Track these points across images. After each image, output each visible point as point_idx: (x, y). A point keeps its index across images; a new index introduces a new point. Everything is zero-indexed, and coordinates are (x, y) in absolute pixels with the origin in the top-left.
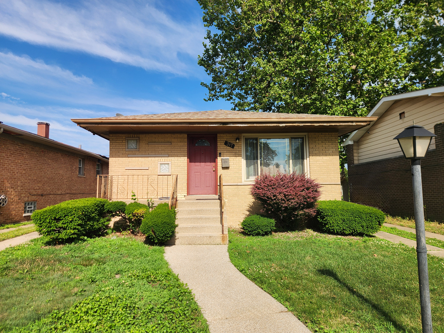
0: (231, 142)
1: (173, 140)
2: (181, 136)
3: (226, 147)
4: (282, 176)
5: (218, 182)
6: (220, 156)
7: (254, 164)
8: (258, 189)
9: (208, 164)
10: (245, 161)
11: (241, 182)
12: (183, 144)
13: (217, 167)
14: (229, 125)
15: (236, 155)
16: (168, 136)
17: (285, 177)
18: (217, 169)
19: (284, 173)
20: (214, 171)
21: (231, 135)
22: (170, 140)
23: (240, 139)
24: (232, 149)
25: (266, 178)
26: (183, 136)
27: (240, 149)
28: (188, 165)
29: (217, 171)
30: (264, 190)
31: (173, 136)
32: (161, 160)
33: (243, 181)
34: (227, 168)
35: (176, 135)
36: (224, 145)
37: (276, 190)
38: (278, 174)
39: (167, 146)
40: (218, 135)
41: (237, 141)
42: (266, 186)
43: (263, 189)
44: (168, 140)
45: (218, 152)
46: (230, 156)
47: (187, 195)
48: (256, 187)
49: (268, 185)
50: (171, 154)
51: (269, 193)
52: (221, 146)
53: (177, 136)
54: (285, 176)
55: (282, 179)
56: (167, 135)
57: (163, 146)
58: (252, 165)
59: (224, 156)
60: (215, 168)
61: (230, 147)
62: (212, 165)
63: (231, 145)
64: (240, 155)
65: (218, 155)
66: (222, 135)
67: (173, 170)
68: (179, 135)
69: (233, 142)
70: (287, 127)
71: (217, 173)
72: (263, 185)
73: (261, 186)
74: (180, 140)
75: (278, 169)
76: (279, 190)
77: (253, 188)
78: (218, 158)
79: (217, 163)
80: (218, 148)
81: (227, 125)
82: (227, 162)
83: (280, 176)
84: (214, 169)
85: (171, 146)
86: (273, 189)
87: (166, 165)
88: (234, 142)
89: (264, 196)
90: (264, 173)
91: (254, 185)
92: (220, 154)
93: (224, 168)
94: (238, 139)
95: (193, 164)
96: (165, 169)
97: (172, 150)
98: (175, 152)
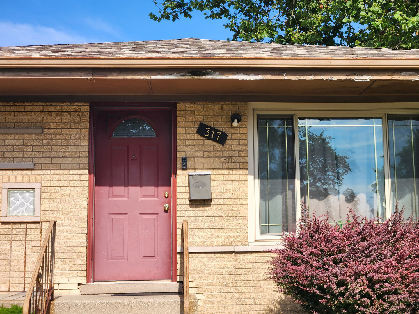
0: (216, 125)
1: (48, 120)
2: (73, 109)
3: (201, 140)
4: (362, 225)
5: (179, 243)
6: (184, 167)
7: (284, 191)
8: (294, 263)
9: (150, 190)
10: (257, 181)
11: (246, 244)
12: (76, 131)
13: (176, 199)
14: (209, 77)
15: (232, 166)
16: (33, 108)
17: (373, 229)
18: (176, 205)
19: (368, 218)
20: (166, 211)
21: (217, 106)
22: (40, 120)
23: (243, 119)
24: (218, 146)
25: (317, 230)
26: (77, 108)
27: (242, 148)
28: (89, 192)
29: (176, 211)
30: (311, 266)
31: (48, 108)
32: (12, 178)
33: (251, 239)
34: (206, 202)
35: (56, 107)
36: (197, 136)
37: (346, 266)
38: (352, 220)
39: (30, 137)
40: (180, 107)
41: (235, 124)
42: (318, 255)
43: (307, 262)
44: (34, 120)
45: (180, 155)
46: (214, 166)
47: (88, 281)
48: (289, 258)
49: (322, 250)
50: (42, 160)
51: (324, 276)
52: (189, 137)
53: (58, 109)
54: (370, 224)
55: (362, 235)
56: (29, 107)
57: (17, 137)
58: (277, 194)
59: (197, 166)
60: (170, 204)
61: (214, 140)
62: (161, 195)
63: (216, 135)
64: (242, 166)
65: (179, 165)
66: (190, 106)
67: (47, 207)
68: (66, 107)
69: (222, 126)
70: (375, 85)
71: (176, 217)
72: (307, 250)
73: (301, 253)
74: (69, 120)
75: (350, 205)
76: (354, 266)
77: (278, 262)
78: (179, 172)
79: (176, 187)
80: (178, 142)
81: (204, 77)
82: (204, 185)
83: (356, 224)
84: (167, 205)
85: (41, 137)
86: (336, 262)
87: (27, 194)
88: (226, 125)
89: (311, 285)
90: (311, 217)
91: (281, 252)
92: (184, 160)
93: (194, 203)
94: (237, 116)
95: (105, 190)
96: (23, 204)
97: (45, 149)
98: (53, 154)
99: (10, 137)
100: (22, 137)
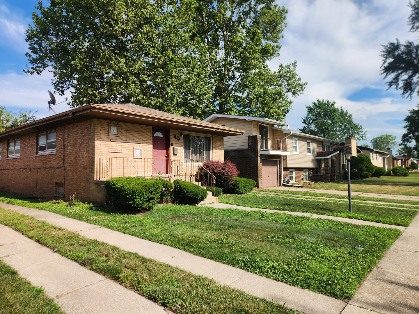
3: (175, 139)
12: (149, 134)
13: (170, 153)
20: (166, 156)
21: (178, 131)
22: (142, 130)
24: (178, 141)
26: (150, 128)
27: (181, 142)
28: (153, 151)
29: (170, 156)
31: (143, 127)
32: (136, 146)
39: (139, 134)
41: (181, 136)
45: (171, 142)
50: (142, 141)
53: (146, 127)
56: (139, 126)
59: (174, 145)
62: (164, 152)
63: (178, 138)
64: (181, 146)
65: (171, 145)
66: (173, 130)
67: (144, 154)
74: (148, 131)
79: (170, 150)
80: (171, 139)
85: (142, 135)
87: (139, 150)
93: (174, 154)
95: (156, 150)
96: (138, 153)
97: (143, 138)
98: (145, 140)
99: (135, 134)
100: (137, 134)
